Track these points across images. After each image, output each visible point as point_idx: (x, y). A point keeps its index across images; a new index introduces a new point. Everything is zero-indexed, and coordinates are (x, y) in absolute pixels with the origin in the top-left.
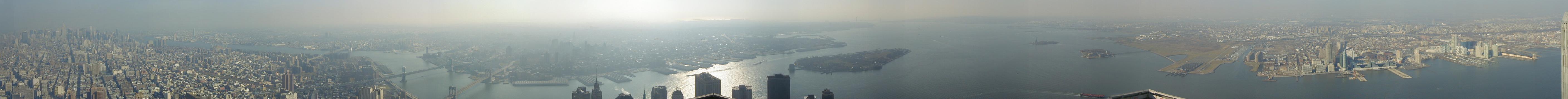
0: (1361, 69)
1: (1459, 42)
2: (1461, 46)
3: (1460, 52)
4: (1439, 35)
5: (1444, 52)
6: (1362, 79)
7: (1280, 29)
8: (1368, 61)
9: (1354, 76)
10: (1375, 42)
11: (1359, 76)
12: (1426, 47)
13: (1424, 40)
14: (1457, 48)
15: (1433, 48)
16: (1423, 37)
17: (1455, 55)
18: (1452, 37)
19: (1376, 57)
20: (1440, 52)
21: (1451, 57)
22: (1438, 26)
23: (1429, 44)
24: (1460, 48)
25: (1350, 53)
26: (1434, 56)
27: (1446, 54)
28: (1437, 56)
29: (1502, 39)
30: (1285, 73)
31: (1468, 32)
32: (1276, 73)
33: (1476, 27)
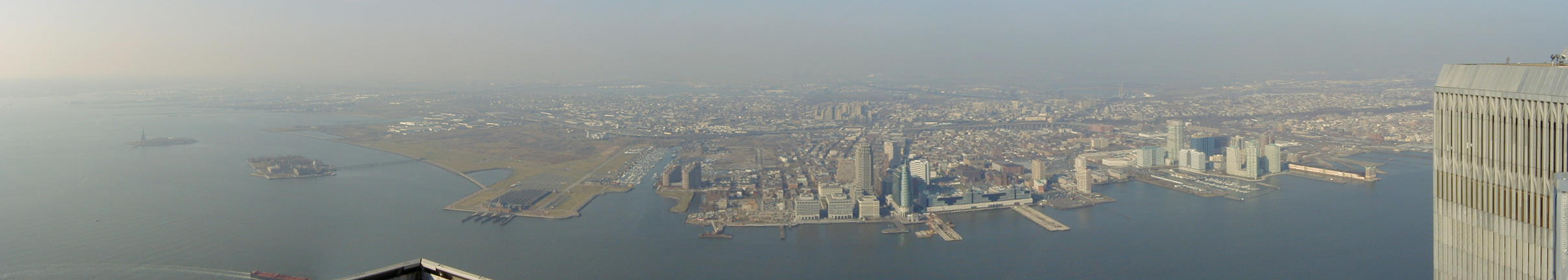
0: (947, 208)
1: (1186, 139)
2: (1191, 148)
3: (1189, 162)
4: (1136, 123)
5: (1150, 165)
6: (949, 235)
7: (744, 109)
8: (962, 188)
9: (929, 228)
10: (981, 142)
11: (941, 227)
12: (1104, 154)
13: (1098, 136)
14: (1183, 152)
15: (1121, 156)
16: (1095, 128)
17: (1177, 171)
18: (1170, 127)
19: (983, 177)
20: (1140, 163)
21: (1167, 175)
22: (1135, 101)
23: (1111, 145)
24: (1189, 155)
25: (918, 169)
26: (1125, 176)
27: (1155, 169)
28: (1132, 176)
29: (1289, 130)
30: (753, 217)
31: (1207, 114)
32: (733, 218)
33: (1228, 101)
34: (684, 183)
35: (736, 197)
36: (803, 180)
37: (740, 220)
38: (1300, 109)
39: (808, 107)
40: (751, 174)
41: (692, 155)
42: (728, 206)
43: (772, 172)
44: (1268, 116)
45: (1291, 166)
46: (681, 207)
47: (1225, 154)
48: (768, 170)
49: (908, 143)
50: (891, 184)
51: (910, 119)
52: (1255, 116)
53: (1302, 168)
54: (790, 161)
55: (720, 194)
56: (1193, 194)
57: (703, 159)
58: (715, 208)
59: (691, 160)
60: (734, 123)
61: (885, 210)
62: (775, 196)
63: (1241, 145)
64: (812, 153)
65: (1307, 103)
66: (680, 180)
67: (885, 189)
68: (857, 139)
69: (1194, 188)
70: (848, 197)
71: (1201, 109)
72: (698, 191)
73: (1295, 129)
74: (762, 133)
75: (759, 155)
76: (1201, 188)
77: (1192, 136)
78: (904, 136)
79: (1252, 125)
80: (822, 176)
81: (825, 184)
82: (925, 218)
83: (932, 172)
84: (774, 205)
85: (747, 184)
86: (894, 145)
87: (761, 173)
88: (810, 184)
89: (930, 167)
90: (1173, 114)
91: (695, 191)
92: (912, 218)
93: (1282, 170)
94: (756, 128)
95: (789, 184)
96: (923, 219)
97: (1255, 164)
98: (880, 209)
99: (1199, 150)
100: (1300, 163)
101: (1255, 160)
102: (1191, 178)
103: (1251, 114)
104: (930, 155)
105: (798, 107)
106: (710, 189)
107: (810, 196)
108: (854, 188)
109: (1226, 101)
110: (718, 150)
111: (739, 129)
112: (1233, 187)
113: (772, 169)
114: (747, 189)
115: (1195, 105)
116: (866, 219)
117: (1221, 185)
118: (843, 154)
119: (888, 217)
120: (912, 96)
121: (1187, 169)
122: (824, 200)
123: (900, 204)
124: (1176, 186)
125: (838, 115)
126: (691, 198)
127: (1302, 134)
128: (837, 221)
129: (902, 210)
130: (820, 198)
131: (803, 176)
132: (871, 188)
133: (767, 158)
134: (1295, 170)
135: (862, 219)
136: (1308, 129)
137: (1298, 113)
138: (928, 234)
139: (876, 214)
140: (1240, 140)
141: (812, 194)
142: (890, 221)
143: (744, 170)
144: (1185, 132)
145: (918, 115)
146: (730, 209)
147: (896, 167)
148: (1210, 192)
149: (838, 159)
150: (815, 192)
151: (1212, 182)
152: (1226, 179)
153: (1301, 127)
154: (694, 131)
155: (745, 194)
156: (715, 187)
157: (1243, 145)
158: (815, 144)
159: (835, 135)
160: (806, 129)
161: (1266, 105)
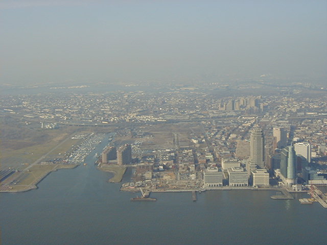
11: (320, 196)
25: (302, 149)
30: (172, 185)
32: (157, 185)
34: (119, 160)
35: (158, 170)
36: (210, 157)
37: (162, 187)
39: (213, 100)
40: (170, 152)
41: (124, 139)
42: (153, 177)
43: (186, 151)
46: (117, 179)
48: (183, 149)
49: (293, 129)
50: (279, 161)
51: (294, 110)
54: (200, 142)
55: (146, 168)
57: (133, 142)
58: (143, 178)
59: (124, 143)
60: (156, 114)
61: (274, 181)
62: (189, 169)
64: (217, 136)
66: (115, 158)
67: (274, 165)
68: (252, 125)
70: (245, 170)
72: (130, 166)
74: (178, 121)
75: (176, 138)
78: (290, 123)
80: (225, 153)
81: (227, 160)
82: (307, 189)
83: (312, 153)
84: (188, 176)
85: (167, 160)
86: (281, 130)
87: (177, 152)
88: (215, 159)
89: (311, 149)
91: (127, 166)
92: (296, 188)
94: (173, 117)
95: (199, 160)
96: (305, 189)
98: (270, 180)
104: (311, 139)
105: (205, 101)
106: (139, 165)
107: (215, 169)
108: (249, 163)
110: (144, 135)
111: (160, 118)
113: (186, 149)
114: (167, 164)
116: (259, 187)
118: (241, 137)
119: (276, 186)
120: (296, 92)
122: (226, 172)
123: (286, 177)
125: (237, 106)
126: (124, 171)
128: (236, 188)
129: (288, 181)
130: (223, 171)
131: (210, 154)
132: (262, 163)
133: (183, 140)
135: (255, 186)
138: (309, 201)
139: (266, 183)
141: (217, 167)
142: (278, 189)
143: (165, 150)
145: (301, 107)
146: (155, 179)
147: (282, 147)
149: (237, 141)
150: (219, 166)
154: (125, 120)
155: (166, 168)
156: (142, 163)
158: (219, 129)
159: (235, 123)
160: (212, 118)
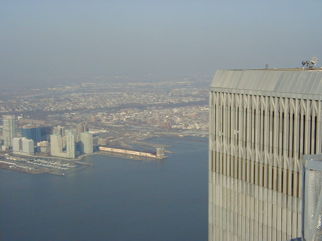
1: (19, 130)
2: (23, 136)
3: (21, 148)
14: (16, 141)
17: (12, 155)
18: (5, 121)
29: (99, 121)
31: (35, 110)
33: (52, 99)
38: (108, 105)
44: (82, 110)
45: (101, 148)
47: (49, 141)
52: (73, 110)
53: (109, 149)
56: (25, 172)
63: (62, 133)
65: (113, 100)
69: (25, 167)
71: (30, 106)
73: (104, 120)
76: (31, 167)
77: (23, 127)
79: (71, 118)
90: (8, 110)
93: (94, 151)
97: (73, 147)
99: (28, 138)
100: (107, 146)
101: (73, 144)
102: (23, 160)
103: (70, 109)
109: (50, 99)
112: (56, 165)
115: (26, 103)
117: (47, 164)
121: (19, 153)
124: (10, 167)
127: (109, 123)
134: (104, 151)
136: (114, 120)
137: (107, 107)
140: (61, 129)
144: (18, 124)
148: (38, 170)
151: (39, 163)
152: (50, 160)
153: (109, 119)
157: (64, 133)
161: (82, 102)
